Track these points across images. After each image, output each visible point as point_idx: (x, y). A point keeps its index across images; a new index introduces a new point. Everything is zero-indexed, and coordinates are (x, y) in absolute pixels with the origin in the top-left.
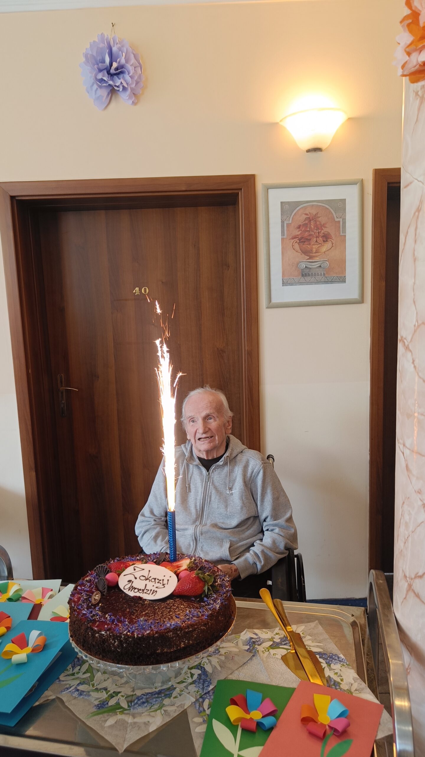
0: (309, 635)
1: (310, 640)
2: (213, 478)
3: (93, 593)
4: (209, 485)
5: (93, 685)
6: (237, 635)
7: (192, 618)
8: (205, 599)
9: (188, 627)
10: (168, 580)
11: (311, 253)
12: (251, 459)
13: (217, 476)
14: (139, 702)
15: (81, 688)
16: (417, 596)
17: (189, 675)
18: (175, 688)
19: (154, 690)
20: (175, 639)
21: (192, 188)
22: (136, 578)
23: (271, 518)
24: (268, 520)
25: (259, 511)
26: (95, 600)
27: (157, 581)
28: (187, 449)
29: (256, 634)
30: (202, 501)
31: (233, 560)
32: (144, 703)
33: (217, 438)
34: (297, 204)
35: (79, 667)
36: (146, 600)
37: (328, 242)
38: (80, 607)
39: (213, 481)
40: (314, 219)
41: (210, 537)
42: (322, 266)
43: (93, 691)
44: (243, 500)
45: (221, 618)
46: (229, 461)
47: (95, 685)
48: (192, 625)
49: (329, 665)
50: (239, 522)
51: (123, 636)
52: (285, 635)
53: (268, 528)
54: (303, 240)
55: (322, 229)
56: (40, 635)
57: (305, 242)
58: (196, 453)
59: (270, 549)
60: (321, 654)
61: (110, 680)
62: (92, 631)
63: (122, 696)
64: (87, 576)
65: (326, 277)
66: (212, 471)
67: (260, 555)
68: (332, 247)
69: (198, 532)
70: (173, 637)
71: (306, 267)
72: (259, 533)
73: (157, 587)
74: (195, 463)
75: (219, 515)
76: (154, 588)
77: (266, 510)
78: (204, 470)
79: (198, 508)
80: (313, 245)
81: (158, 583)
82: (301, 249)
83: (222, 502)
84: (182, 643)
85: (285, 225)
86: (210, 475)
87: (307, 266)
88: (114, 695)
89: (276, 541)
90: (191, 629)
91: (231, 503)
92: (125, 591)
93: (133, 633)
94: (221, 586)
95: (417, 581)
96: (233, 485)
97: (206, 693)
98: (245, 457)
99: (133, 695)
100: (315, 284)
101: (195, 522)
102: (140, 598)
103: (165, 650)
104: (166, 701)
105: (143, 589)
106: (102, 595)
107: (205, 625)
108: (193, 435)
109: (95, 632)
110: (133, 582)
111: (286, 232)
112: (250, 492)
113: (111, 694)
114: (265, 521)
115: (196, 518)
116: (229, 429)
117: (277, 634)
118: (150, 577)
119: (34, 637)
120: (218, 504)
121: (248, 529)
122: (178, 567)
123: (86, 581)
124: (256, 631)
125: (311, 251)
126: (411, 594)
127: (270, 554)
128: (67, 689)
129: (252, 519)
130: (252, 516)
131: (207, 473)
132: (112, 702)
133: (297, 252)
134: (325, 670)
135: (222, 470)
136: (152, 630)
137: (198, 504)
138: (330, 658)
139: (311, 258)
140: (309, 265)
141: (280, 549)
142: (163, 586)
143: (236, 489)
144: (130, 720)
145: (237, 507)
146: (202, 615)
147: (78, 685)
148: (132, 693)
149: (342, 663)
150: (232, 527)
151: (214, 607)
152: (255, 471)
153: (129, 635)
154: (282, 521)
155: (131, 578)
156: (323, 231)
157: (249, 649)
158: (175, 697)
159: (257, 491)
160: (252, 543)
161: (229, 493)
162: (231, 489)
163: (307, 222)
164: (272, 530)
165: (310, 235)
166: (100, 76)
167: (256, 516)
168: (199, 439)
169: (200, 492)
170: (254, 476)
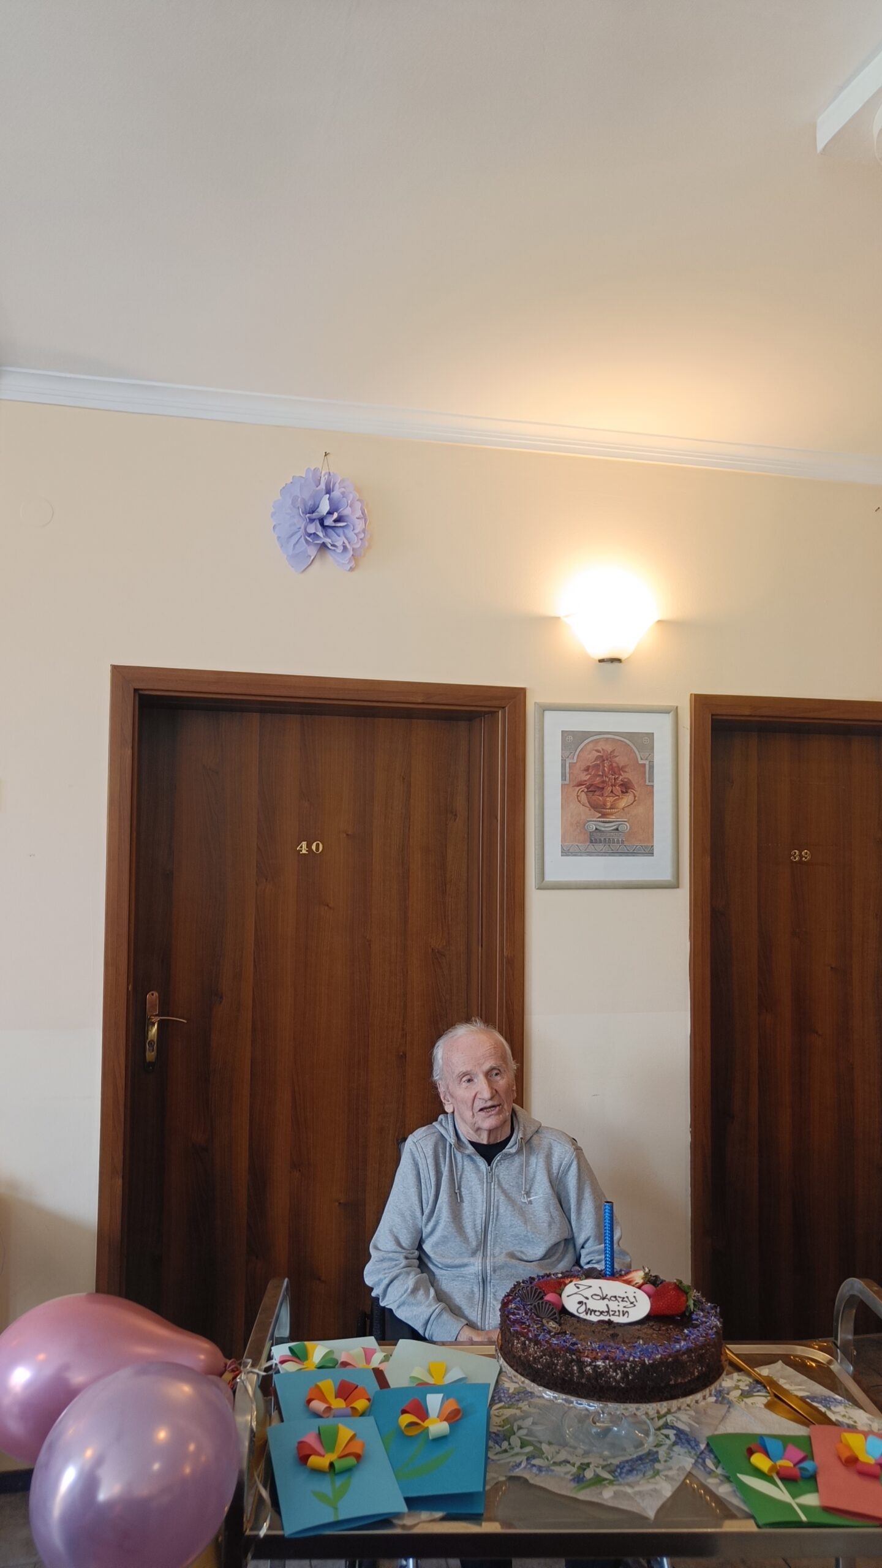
0: (782, 1378)
1: (787, 1383)
2: (498, 1176)
4: (494, 1189)
5: (548, 1459)
10: (634, 1297)
11: (604, 809)
12: (556, 1142)
13: (505, 1173)
14: (624, 1471)
15: (534, 1462)
17: (663, 1437)
18: (657, 1452)
19: (631, 1457)
21: (431, 701)
23: (595, 1241)
24: (588, 1245)
25: (574, 1230)
27: (619, 1299)
30: (484, 1216)
32: (630, 1471)
34: (586, 734)
36: (621, 1323)
37: (628, 794)
39: (499, 1180)
40: (610, 759)
41: (507, 1275)
42: (619, 829)
43: (553, 1465)
44: (550, 1213)
46: (525, 1148)
47: (550, 1458)
49: (828, 1408)
52: (752, 1381)
53: (589, 1258)
54: (593, 789)
55: (621, 775)
57: (595, 791)
60: (811, 1398)
61: (564, 1451)
63: (596, 1467)
65: (625, 846)
66: (496, 1163)
68: (634, 801)
69: (488, 1268)
71: (596, 829)
73: (624, 1307)
74: (465, 1151)
75: (513, 1239)
76: (621, 1309)
77: (585, 1228)
78: (482, 1163)
79: (479, 1228)
80: (607, 796)
81: (623, 1301)
82: (589, 802)
83: (517, 1215)
85: (567, 765)
86: (493, 1171)
87: (598, 827)
88: (584, 1467)
91: (531, 1218)
96: (530, 1188)
97: (700, 1453)
99: (609, 1465)
100: (610, 856)
101: (475, 1252)
102: (609, 1322)
105: (607, 1310)
110: (585, 1303)
111: (568, 775)
112: (558, 1199)
113: (579, 1466)
114: (583, 1246)
115: (477, 1246)
118: (607, 1295)
120: (511, 1220)
121: (560, 1260)
122: (634, 1280)
125: (604, 806)
129: (562, 1244)
130: (564, 1239)
131: (489, 1169)
132: (589, 1475)
133: (583, 805)
135: (511, 1161)
137: (478, 1222)
138: (823, 1401)
139: (604, 815)
140: (603, 827)
142: (632, 1305)
143: (536, 1193)
145: (542, 1224)
148: (606, 1463)
150: (538, 1259)
152: (564, 1162)
155: (579, 1298)
156: (621, 778)
158: (665, 1462)
159: (570, 1199)
161: (526, 1201)
162: (528, 1194)
163: (598, 762)
165: (603, 782)
166: (312, 529)
167: (570, 1240)
168: (481, 1110)
169: (480, 1200)
170: (563, 1171)
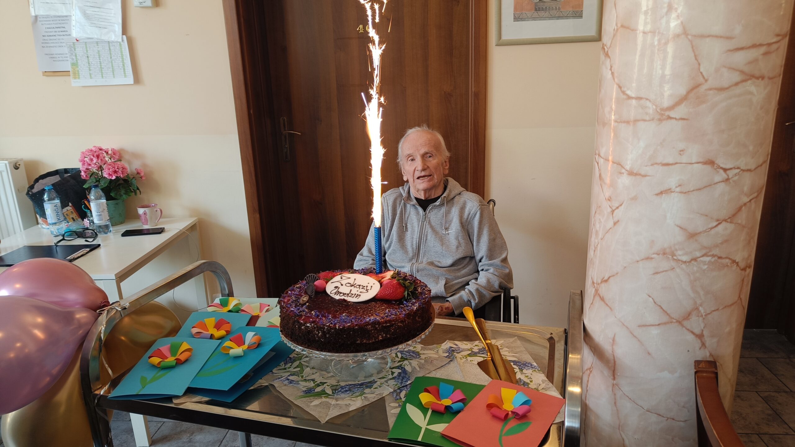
0: (507, 347)
1: (506, 351)
2: (429, 218)
3: (302, 296)
4: (426, 225)
5: (302, 377)
6: (438, 346)
7: (390, 316)
8: (405, 302)
9: (386, 322)
10: (372, 287)
12: (469, 200)
13: (434, 216)
14: (343, 390)
15: (291, 378)
16: (602, 299)
17: (390, 373)
18: (376, 382)
19: (357, 382)
20: (374, 332)
22: (342, 285)
23: (486, 258)
24: (483, 260)
25: (475, 251)
26: (303, 300)
27: (361, 287)
28: (404, 191)
29: (456, 345)
30: (418, 240)
31: (448, 296)
32: (346, 391)
33: (435, 177)
35: (291, 364)
36: (349, 302)
38: (289, 306)
39: (429, 220)
41: (426, 275)
43: (302, 381)
44: (459, 240)
45: (418, 319)
46: (446, 202)
47: (304, 377)
48: (390, 321)
49: (521, 370)
50: (454, 261)
51: (326, 328)
52: (484, 347)
53: (483, 268)
56: (255, 335)
58: (413, 194)
59: (485, 288)
60: (515, 363)
61: (318, 374)
62: (299, 324)
63: (328, 385)
64: (298, 284)
65: (561, 11)
66: (429, 211)
67: (474, 294)
69: (414, 270)
70: (371, 330)
71: (540, 1)
72: (475, 272)
73: (361, 292)
74: (412, 203)
75: (435, 254)
76: (357, 293)
77: (481, 250)
78: (420, 210)
79: (414, 246)
81: (362, 288)
83: (437, 241)
84: (380, 336)
86: (427, 215)
88: (320, 384)
89: (491, 281)
90: (388, 324)
91: (447, 243)
92: (331, 295)
93: (335, 324)
94: (421, 293)
95: (603, 285)
96: (449, 226)
97: (403, 387)
98: (462, 199)
99: (337, 385)
101: (411, 260)
102: (344, 300)
103: (365, 341)
104: (367, 391)
105: (348, 293)
106: (310, 297)
107: (402, 322)
108: (412, 174)
109: (301, 324)
110: (339, 288)
112: (466, 233)
113: (318, 384)
114: (480, 261)
115: (412, 256)
116: (446, 169)
117: (476, 346)
118: (356, 284)
119: (250, 337)
120: (434, 243)
121: (464, 268)
122: (383, 278)
123: (297, 287)
124: (456, 342)
126: (597, 298)
127: (485, 292)
128: (279, 378)
129: (468, 259)
130: (468, 256)
131: (424, 213)
132: (319, 389)
134: (517, 374)
135: (439, 210)
136: (352, 324)
137: (414, 243)
138: (523, 365)
141: (495, 288)
142: (367, 291)
143: (452, 229)
144: (333, 402)
145: (453, 247)
146: (400, 314)
147: (289, 376)
148: (337, 384)
149: (533, 369)
150: (447, 266)
151: (412, 308)
152: (472, 212)
153: (331, 326)
154: (497, 261)
155: (338, 284)
157: (448, 356)
158: (375, 388)
159: (474, 232)
160: (468, 281)
161: (445, 233)
162: (447, 229)
164: (487, 270)
167: (472, 256)
168: (418, 178)
169: (416, 231)
170: (471, 218)
